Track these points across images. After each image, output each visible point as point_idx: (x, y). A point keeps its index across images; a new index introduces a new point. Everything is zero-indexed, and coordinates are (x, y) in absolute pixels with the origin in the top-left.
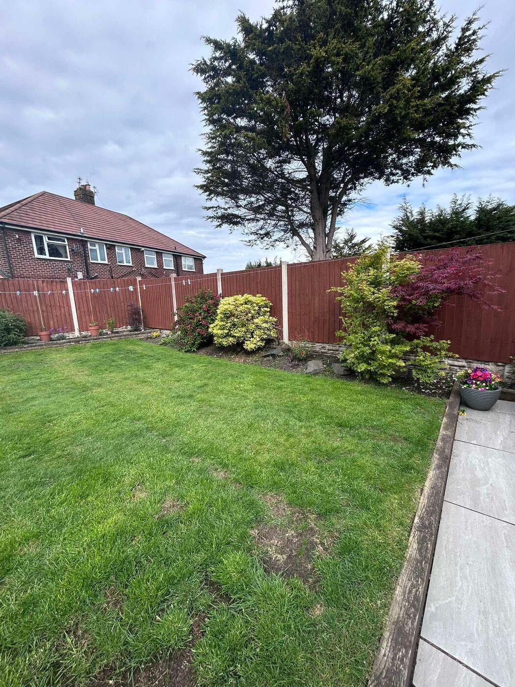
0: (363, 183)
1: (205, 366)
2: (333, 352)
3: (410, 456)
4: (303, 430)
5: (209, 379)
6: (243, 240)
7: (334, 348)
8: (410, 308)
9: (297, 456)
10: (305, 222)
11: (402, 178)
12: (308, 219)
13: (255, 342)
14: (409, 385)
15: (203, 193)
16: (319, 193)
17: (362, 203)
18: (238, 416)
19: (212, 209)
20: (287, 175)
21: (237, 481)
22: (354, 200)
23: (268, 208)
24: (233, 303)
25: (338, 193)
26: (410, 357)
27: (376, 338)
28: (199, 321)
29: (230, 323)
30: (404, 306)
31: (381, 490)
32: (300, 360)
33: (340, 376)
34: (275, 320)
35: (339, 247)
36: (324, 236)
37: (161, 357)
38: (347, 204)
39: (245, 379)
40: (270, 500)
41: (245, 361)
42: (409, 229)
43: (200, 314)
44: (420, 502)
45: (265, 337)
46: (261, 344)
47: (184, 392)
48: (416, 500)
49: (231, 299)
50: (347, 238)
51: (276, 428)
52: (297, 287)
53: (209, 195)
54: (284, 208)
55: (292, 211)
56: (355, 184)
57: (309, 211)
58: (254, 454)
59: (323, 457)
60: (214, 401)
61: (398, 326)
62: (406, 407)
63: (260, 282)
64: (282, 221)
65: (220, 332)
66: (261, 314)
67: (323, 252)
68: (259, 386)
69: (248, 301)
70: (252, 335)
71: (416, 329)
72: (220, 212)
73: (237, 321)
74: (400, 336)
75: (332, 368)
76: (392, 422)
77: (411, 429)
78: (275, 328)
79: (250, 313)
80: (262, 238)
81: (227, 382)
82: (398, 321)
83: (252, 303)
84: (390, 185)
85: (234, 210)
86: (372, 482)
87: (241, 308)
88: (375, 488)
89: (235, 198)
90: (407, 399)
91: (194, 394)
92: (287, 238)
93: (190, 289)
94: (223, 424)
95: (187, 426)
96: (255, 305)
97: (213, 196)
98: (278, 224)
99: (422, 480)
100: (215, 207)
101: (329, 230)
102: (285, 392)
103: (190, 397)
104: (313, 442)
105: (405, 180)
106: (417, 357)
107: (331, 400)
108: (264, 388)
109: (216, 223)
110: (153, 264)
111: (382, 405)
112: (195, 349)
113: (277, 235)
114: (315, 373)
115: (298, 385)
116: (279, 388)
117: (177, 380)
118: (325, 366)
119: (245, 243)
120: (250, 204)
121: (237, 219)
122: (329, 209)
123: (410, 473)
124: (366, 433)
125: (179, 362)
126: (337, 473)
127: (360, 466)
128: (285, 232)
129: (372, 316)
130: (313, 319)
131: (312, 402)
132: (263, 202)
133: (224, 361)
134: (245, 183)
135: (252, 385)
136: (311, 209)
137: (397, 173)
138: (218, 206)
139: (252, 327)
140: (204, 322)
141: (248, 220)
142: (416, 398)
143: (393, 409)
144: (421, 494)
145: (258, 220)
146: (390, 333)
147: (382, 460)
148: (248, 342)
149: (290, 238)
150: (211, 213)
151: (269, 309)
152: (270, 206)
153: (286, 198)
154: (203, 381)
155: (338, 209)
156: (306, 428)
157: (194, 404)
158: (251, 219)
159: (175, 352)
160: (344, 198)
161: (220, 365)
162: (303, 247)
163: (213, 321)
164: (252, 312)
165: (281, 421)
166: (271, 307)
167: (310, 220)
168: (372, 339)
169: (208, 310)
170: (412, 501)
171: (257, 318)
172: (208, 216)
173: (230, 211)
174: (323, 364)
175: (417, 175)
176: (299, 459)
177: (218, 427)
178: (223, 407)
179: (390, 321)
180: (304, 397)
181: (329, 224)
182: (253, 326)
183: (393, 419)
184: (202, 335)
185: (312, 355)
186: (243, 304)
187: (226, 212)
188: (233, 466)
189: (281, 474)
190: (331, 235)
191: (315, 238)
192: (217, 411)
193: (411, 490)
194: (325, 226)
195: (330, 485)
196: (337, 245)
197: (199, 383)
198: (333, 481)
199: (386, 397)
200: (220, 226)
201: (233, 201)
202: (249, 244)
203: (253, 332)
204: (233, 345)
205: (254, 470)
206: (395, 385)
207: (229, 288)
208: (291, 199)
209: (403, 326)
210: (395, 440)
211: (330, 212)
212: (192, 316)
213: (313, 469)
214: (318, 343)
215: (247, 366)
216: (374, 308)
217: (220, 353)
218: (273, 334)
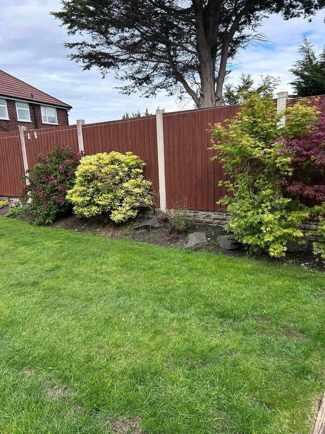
0: (258, 17)
1: (60, 243)
2: (219, 221)
3: (307, 355)
4: (175, 324)
5: (64, 259)
6: (118, 86)
7: (221, 217)
8: (309, 165)
9: (163, 360)
10: (190, 64)
11: (303, 11)
12: (194, 61)
13: (124, 212)
14: (309, 260)
15: (64, 24)
16: (206, 28)
17: (258, 41)
18: (93, 308)
19: (76, 46)
20: (168, 4)
21: (79, 402)
22: (248, 36)
23: (146, 46)
24: (96, 163)
25: (229, 28)
26: (311, 226)
27: (268, 204)
28: (55, 186)
29: (93, 187)
30: (300, 164)
31: (268, 405)
32: (179, 232)
33: (227, 252)
34: (150, 183)
35: (233, 96)
36: (213, 82)
37: (5, 233)
38: (239, 42)
39: (110, 258)
40: (120, 427)
41: (112, 235)
42: (312, 74)
43: (56, 176)
44: (317, 419)
45: (137, 204)
46: (132, 214)
47: (27, 277)
48: (312, 417)
49: (92, 158)
50: (241, 85)
51: (140, 323)
52: (176, 143)
53: (70, 27)
54: (164, 46)
55: (175, 50)
56: (248, 17)
57: (194, 50)
58: (107, 360)
59: (197, 361)
60: (64, 289)
61: (294, 188)
62: (304, 288)
63: (131, 136)
64: (162, 62)
65: (80, 200)
66: (133, 177)
67: (212, 101)
68: (126, 267)
69: (116, 160)
70: (121, 202)
71: (316, 191)
72: (87, 50)
73: (101, 186)
74: (297, 201)
75: (217, 242)
76: (286, 309)
77: (309, 318)
78: (151, 194)
79: (117, 175)
80: (140, 84)
81: (86, 262)
82: (294, 182)
83: (120, 162)
84: (290, 19)
85: (104, 48)
86: (257, 393)
87: (105, 170)
88: (261, 402)
89: (105, 33)
90: (305, 278)
91: (40, 280)
92: (170, 84)
93: (44, 145)
94: (73, 319)
95: (23, 325)
96: (123, 165)
97: (76, 28)
98: (158, 66)
99: (321, 388)
100: (80, 44)
101: (219, 74)
102: (157, 273)
103: (35, 284)
104: (186, 340)
105: (307, 14)
106: (320, 227)
107: (214, 282)
108: (132, 270)
109: (82, 64)
110: (4, 116)
111: (276, 287)
112: (51, 221)
113: (157, 80)
114: (197, 248)
115: (174, 264)
116: (151, 268)
117: (22, 262)
118: (209, 239)
119: (120, 90)
120: (123, 40)
121: (108, 59)
122: (218, 48)
123: (306, 379)
124: (253, 326)
125: (28, 238)
126: (212, 383)
127: (241, 372)
128: (167, 76)
129: (263, 176)
130: (195, 182)
131: (190, 285)
132: (139, 39)
133: (87, 235)
134: (116, 13)
135: (117, 266)
136: (197, 47)
137: (298, 5)
138: (84, 43)
139: (120, 193)
140: (59, 188)
141: (122, 61)
142: (316, 277)
143: (287, 292)
144: (319, 408)
145: (134, 62)
146: (284, 198)
147: (271, 362)
148: (116, 212)
149: (173, 83)
150: (75, 51)
151: (141, 171)
152: (148, 43)
153: (167, 33)
154: (55, 263)
155: (229, 48)
156: (179, 320)
157: (38, 294)
158: (125, 60)
159: (25, 226)
160: (237, 34)
161: (79, 241)
162: (187, 95)
163: (73, 185)
164: (121, 174)
165: (148, 312)
166: (144, 168)
167: (196, 62)
168: (263, 205)
169: (65, 171)
170: (307, 419)
171: (127, 181)
172: (72, 55)
173: (98, 49)
174: (207, 237)
175: (320, 8)
176: (165, 364)
177: (65, 324)
178: (75, 297)
179: (284, 182)
180: (179, 280)
181: (219, 66)
182: (123, 191)
183: (287, 305)
184: (59, 204)
185: (195, 226)
186: (108, 164)
187: (94, 49)
188: (77, 380)
189: (139, 388)
190: (221, 79)
191: (202, 83)
192: (67, 302)
193: (308, 404)
194: (214, 69)
195: (203, 401)
196: (230, 94)
197: (49, 265)
198: (207, 395)
199: (280, 276)
200: (88, 67)
201: (102, 36)
202: (125, 91)
203: (123, 199)
204: (98, 215)
205: (104, 384)
206: (291, 261)
207: (93, 144)
208: (174, 34)
209: (300, 188)
210: (288, 332)
211: (219, 52)
212: (45, 180)
213: (182, 379)
214: (202, 211)
215: (115, 241)
216: (264, 166)
217: (82, 225)
218: (147, 201)
